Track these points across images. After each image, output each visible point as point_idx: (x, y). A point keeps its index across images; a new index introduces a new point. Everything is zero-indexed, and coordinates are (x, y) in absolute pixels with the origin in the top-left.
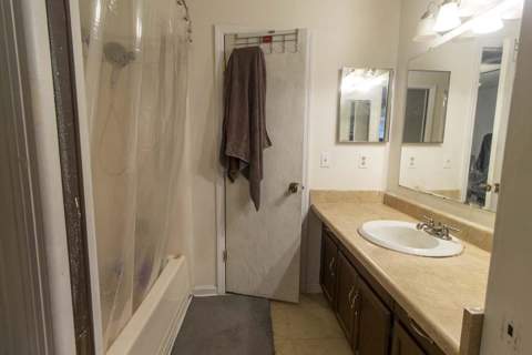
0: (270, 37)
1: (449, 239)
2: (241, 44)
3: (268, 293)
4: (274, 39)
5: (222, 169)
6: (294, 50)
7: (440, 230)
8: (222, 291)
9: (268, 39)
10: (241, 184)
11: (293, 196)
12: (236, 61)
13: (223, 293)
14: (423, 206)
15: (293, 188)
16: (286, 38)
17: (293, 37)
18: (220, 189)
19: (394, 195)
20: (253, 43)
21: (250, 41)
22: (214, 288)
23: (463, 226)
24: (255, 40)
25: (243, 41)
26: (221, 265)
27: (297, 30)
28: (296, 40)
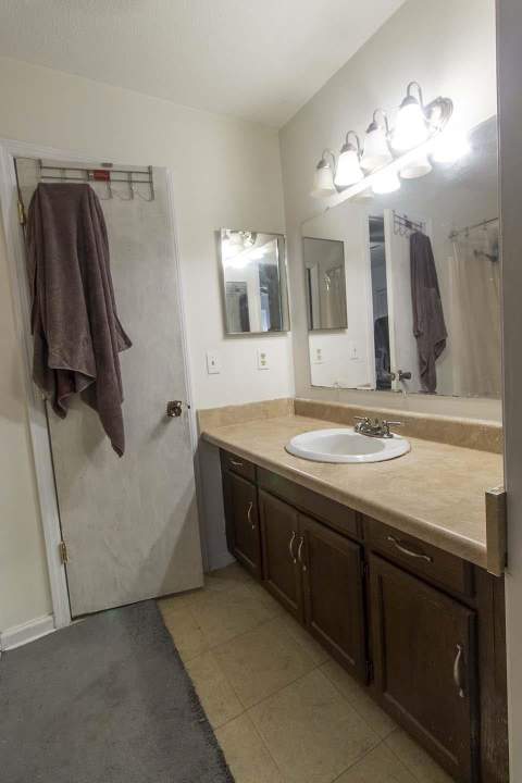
0: (108, 173)
1: (391, 437)
2: (53, 178)
3: (152, 589)
4: (112, 176)
5: (40, 394)
6: (148, 197)
7: (379, 428)
8: (63, 620)
9: (103, 175)
10: (80, 416)
11: (175, 422)
12: (47, 204)
13: (68, 622)
14: (347, 406)
15: (174, 409)
16: (134, 177)
17: (145, 178)
18: (39, 432)
19: (308, 400)
20: (75, 178)
21: (69, 174)
22: (47, 618)
23: (401, 418)
24: (79, 175)
25: (57, 174)
26: (57, 571)
27: (149, 168)
28: (151, 182)
